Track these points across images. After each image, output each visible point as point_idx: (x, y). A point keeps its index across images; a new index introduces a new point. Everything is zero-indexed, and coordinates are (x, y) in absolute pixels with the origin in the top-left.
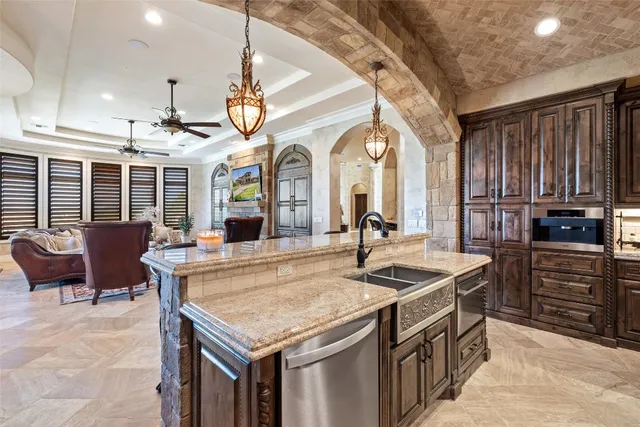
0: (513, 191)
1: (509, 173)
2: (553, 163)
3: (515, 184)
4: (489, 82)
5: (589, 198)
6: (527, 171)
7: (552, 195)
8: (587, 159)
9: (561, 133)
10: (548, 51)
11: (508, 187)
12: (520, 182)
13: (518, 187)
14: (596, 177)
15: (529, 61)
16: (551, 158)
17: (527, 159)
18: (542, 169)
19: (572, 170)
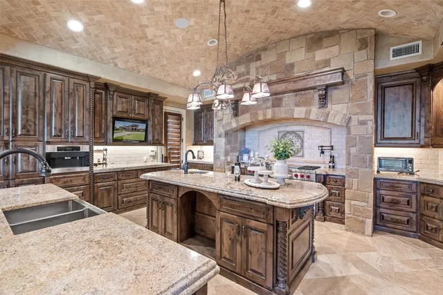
0: (28, 131)
1: (24, 116)
2: (61, 114)
3: (30, 126)
4: (9, 31)
5: (82, 140)
6: (41, 117)
7: (60, 136)
8: (82, 116)
9: (66, 96)
10: (67, 39)
11: (24, 127)
12: (35, 124)
13: (33, 128)
14: (86, 127)
15: (52, 37)
16: (59, 111)
17: (42, 107)
18: (53, 117)
19: (73, 121)
